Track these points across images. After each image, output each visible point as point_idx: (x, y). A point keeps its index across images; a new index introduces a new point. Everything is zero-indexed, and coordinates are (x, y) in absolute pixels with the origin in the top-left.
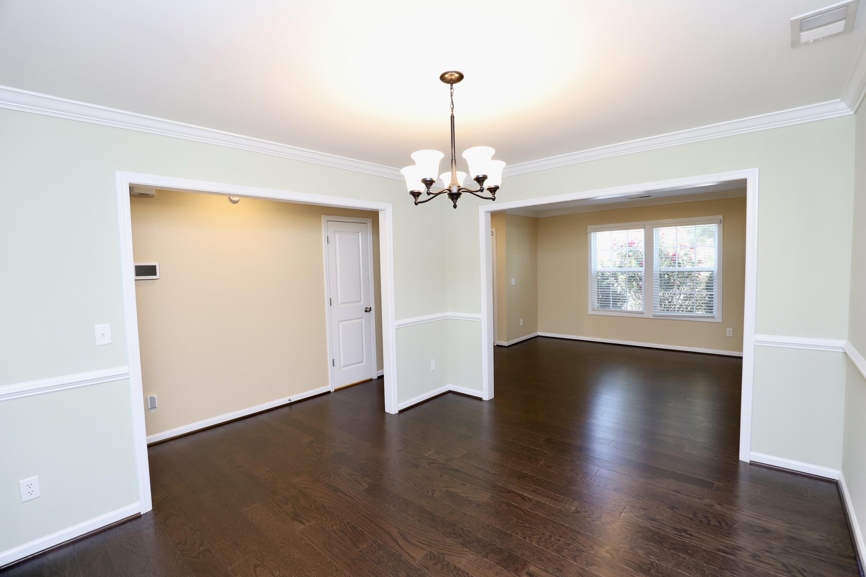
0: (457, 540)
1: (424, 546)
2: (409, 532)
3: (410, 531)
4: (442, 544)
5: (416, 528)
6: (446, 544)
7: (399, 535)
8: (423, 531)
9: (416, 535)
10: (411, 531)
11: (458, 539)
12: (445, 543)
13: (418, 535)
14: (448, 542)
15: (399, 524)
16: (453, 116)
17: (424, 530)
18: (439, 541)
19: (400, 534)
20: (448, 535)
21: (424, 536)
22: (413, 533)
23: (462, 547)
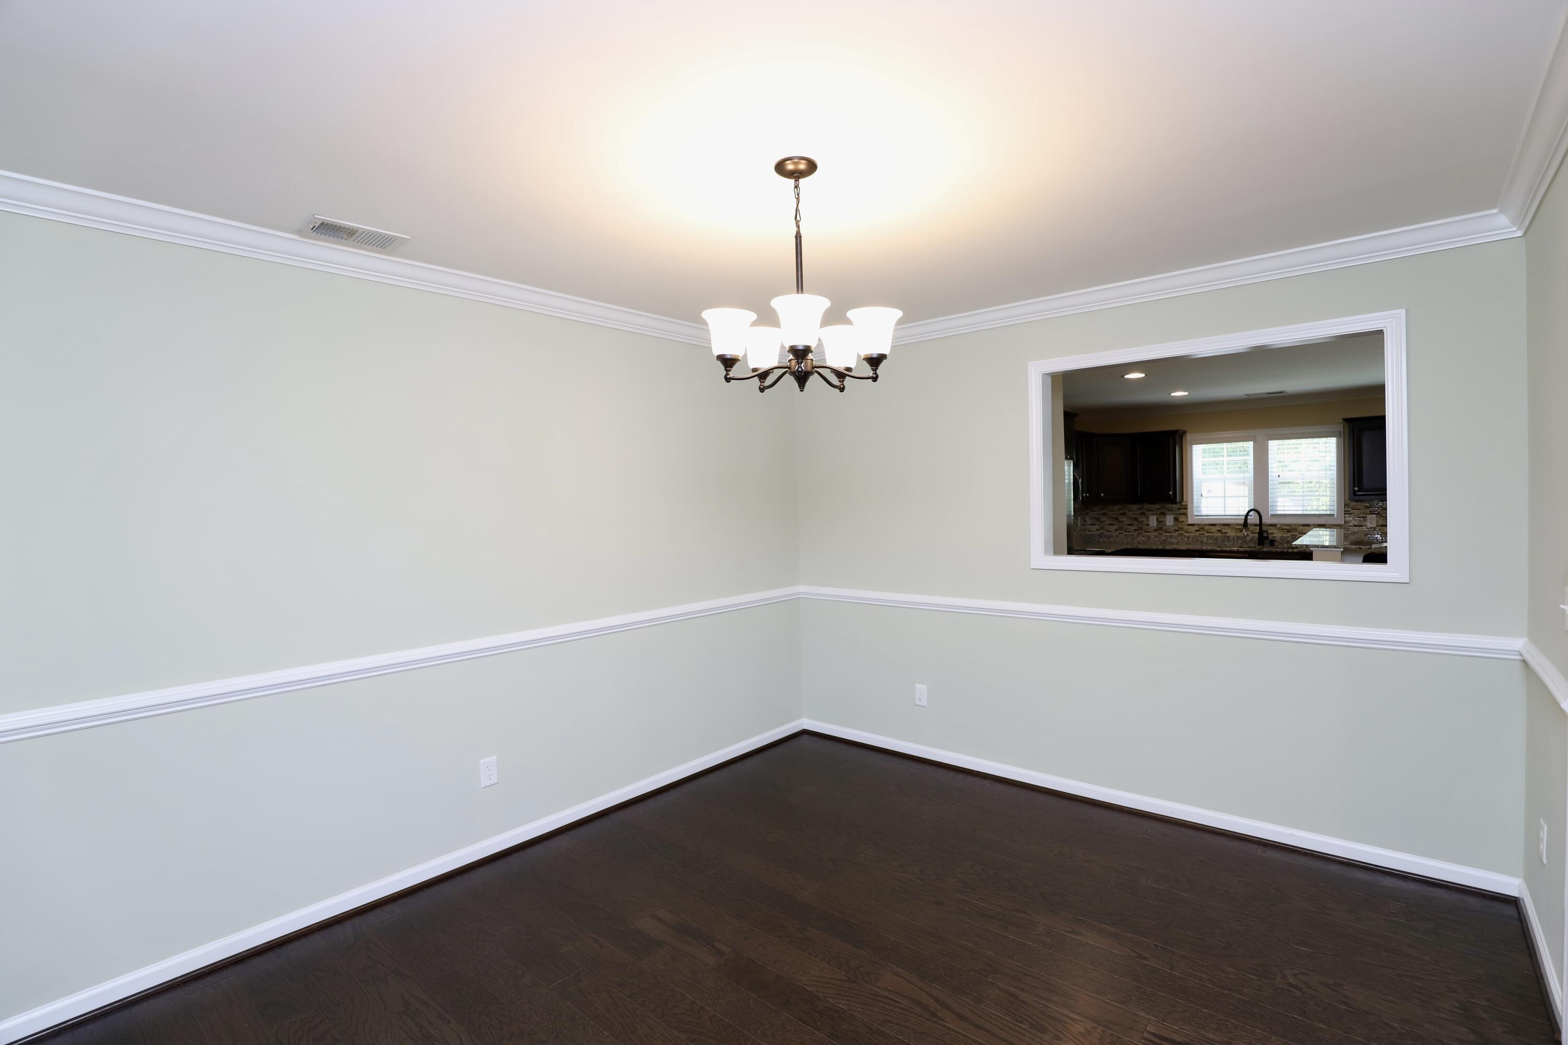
0: (826, 1005)
1: (886, 994)
2: (922, 1019)
3: (920, 1022)
4: (853, 997)
5: (910, 1030)
6: (846, 998)
7: (940, 1014)
8: (894, 1023)
9: (905, 1015)
10: (918, 1021)
11: (825, 1007)
12: (848, 1000)
13: (901, 1014)
14: (842, 1002)
15: (948, 1037)
17: (893, 1025)
18: (861, 1003)
19: (938, 1016)
20: (844, 1016)
21: (890, 1013)
22: (912, 1019)
23: (817, 994)
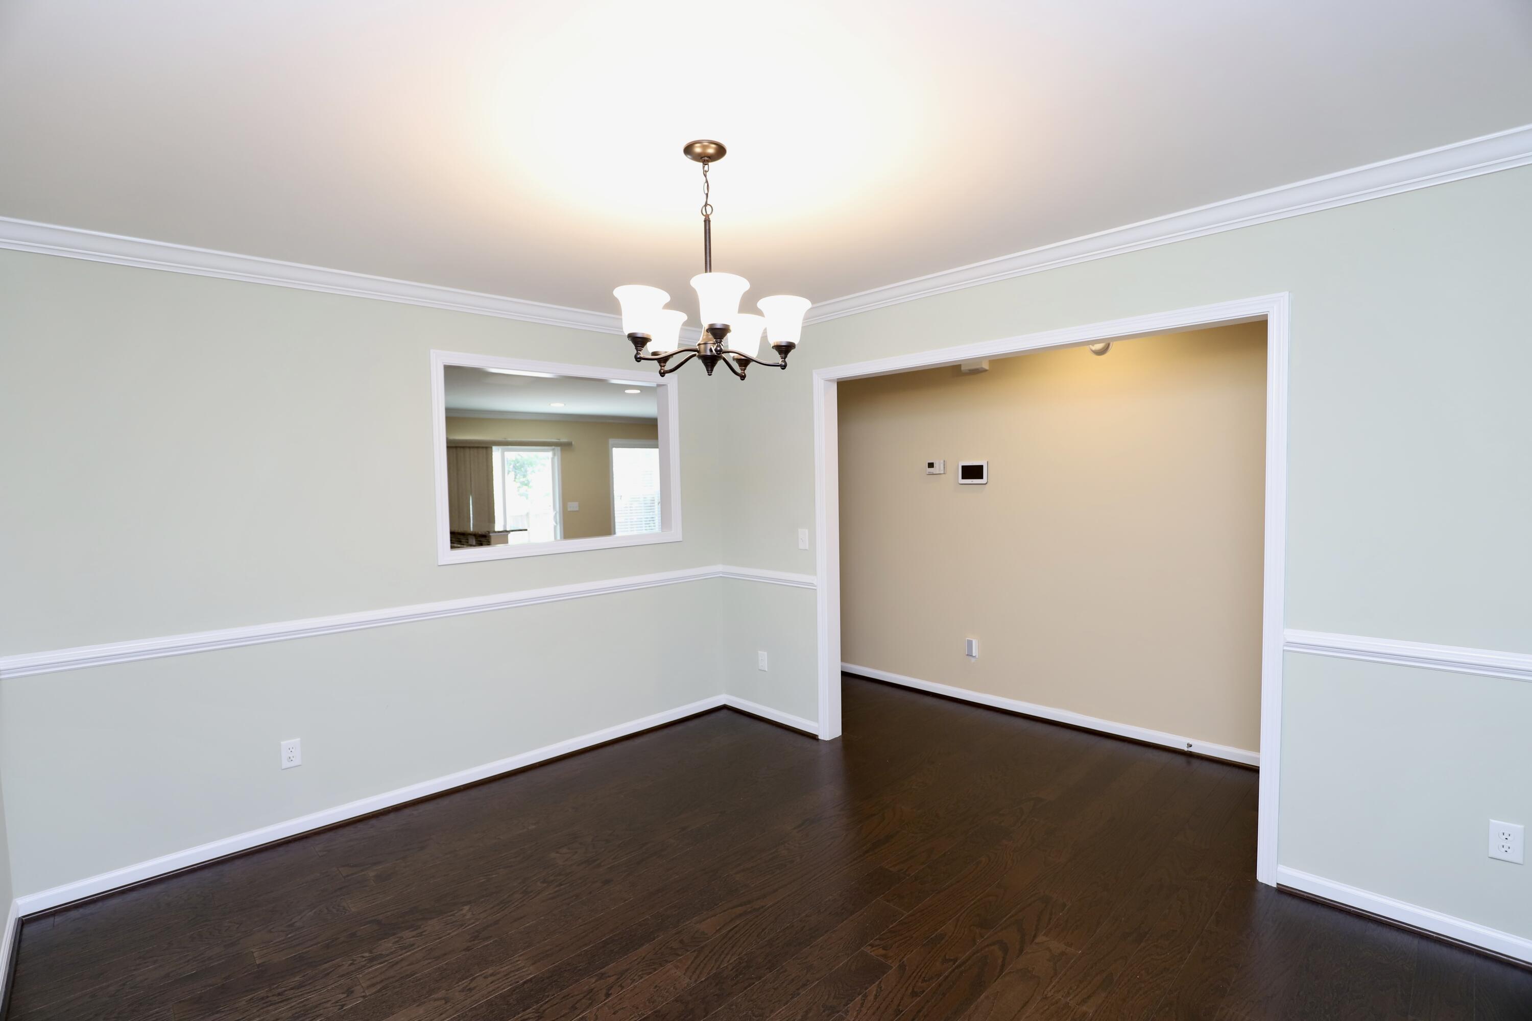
16: (709, 218)
